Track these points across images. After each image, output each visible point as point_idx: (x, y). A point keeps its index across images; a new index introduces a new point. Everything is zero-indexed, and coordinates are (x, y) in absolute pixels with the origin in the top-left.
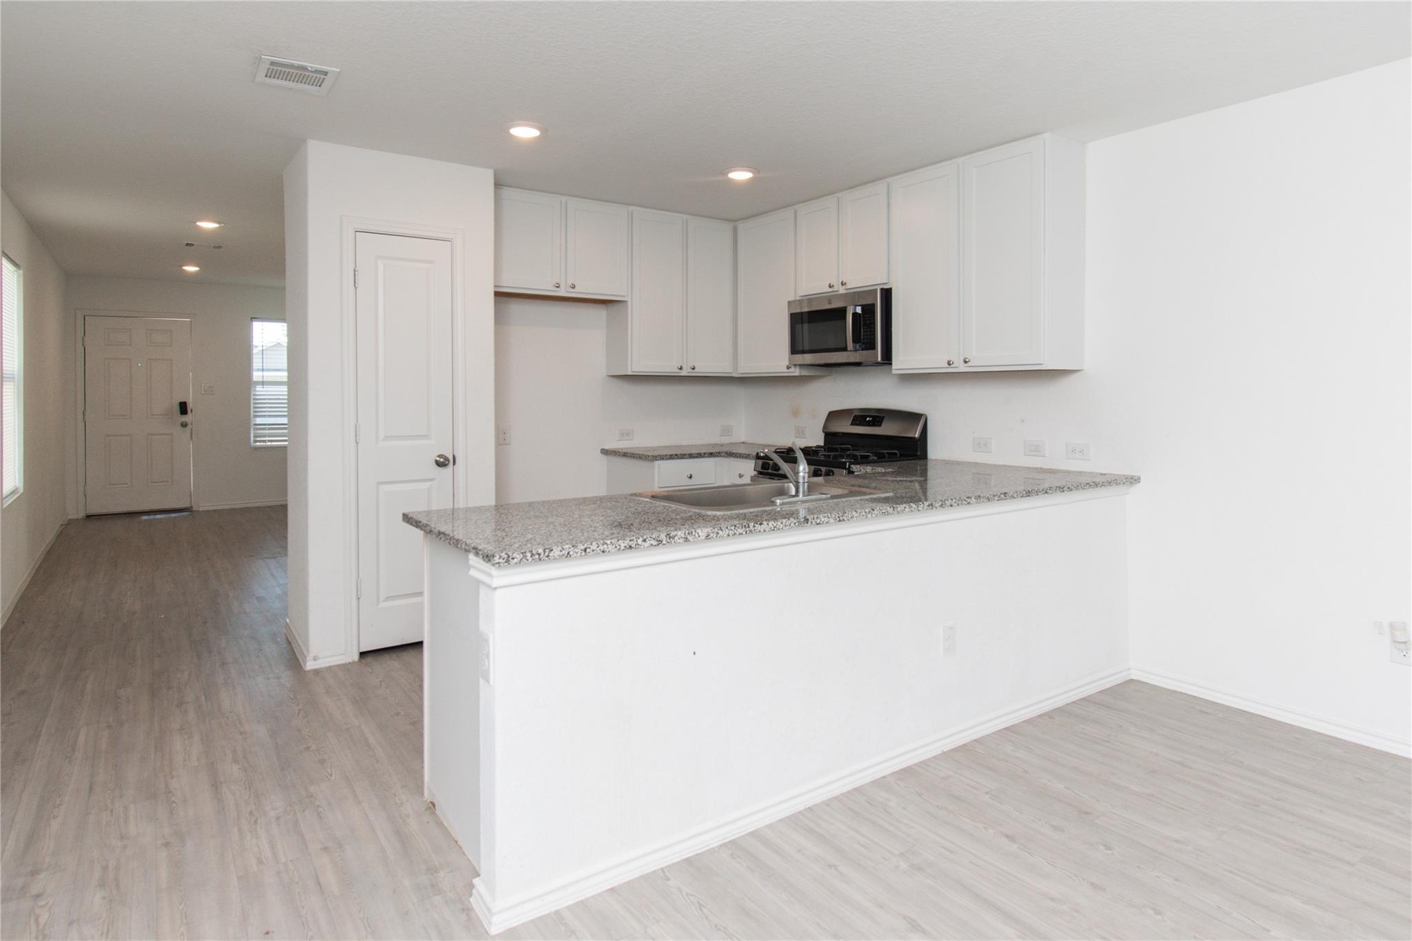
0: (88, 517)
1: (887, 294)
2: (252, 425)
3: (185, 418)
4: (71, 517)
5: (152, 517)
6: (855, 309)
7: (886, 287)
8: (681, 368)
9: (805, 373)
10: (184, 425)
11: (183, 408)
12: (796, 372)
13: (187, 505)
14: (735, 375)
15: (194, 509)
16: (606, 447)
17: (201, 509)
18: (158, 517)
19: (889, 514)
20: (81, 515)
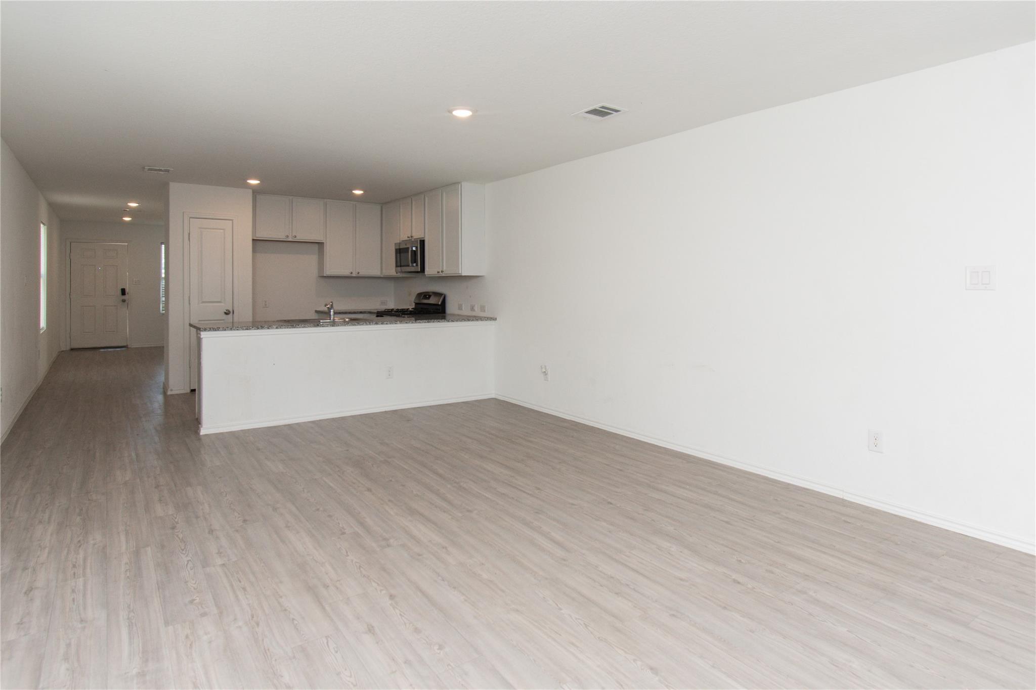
0: (72, 349)
1: (422, 242)
2: (161, 301)
3: (124, 297)
4: (63, 349)
5: (106, 350)
6: (412, 248)
7: (422, 239)
8: (352, 273)
9: (404, 275)
10: (124, 301)
11: (123, 292)
12: (399, 275)
13: (125, 344)
14: (382, 276)
15: (129, 346)
16: (318, 310)
17: (132, 347)
18: (110, 350)
19: (356, 325)
20: (68, 348)
